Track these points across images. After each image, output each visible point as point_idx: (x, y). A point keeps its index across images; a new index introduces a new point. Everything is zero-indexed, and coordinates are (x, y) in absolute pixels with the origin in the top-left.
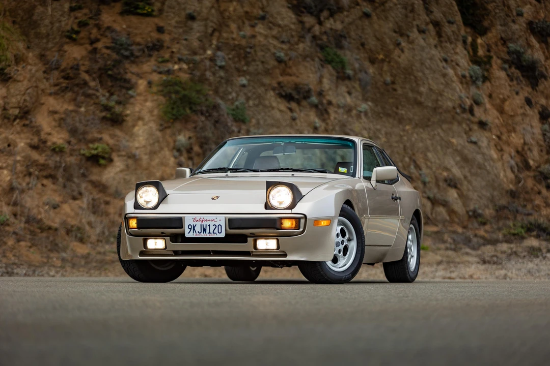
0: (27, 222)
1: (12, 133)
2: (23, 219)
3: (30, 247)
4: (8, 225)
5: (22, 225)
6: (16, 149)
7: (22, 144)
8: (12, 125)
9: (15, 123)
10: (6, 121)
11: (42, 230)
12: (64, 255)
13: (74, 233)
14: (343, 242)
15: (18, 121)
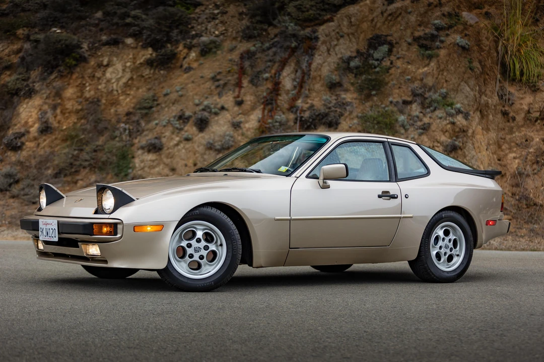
1: (533, 131)
6: (532, 143)
7: (538, 139)
8: (534, 125)
9: (537, 123)
10: (528, 122)
14: (206, 248)
15: (539, 121)
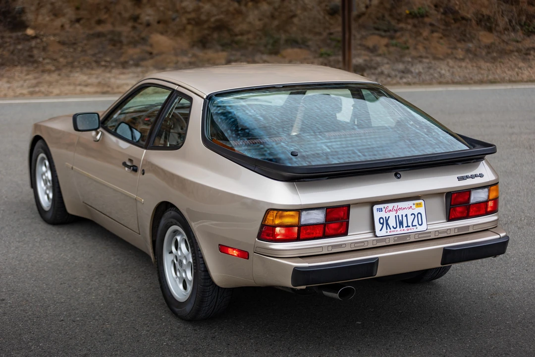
0: (445, 13)
2: (442, 10)
3: (441, 38)
4: (427, 16)
5: (439, 17)
11: (456, 20)
12: (470, 45)
13: (483, 24)
